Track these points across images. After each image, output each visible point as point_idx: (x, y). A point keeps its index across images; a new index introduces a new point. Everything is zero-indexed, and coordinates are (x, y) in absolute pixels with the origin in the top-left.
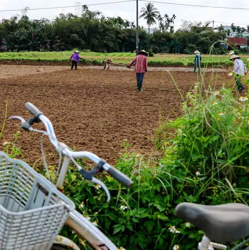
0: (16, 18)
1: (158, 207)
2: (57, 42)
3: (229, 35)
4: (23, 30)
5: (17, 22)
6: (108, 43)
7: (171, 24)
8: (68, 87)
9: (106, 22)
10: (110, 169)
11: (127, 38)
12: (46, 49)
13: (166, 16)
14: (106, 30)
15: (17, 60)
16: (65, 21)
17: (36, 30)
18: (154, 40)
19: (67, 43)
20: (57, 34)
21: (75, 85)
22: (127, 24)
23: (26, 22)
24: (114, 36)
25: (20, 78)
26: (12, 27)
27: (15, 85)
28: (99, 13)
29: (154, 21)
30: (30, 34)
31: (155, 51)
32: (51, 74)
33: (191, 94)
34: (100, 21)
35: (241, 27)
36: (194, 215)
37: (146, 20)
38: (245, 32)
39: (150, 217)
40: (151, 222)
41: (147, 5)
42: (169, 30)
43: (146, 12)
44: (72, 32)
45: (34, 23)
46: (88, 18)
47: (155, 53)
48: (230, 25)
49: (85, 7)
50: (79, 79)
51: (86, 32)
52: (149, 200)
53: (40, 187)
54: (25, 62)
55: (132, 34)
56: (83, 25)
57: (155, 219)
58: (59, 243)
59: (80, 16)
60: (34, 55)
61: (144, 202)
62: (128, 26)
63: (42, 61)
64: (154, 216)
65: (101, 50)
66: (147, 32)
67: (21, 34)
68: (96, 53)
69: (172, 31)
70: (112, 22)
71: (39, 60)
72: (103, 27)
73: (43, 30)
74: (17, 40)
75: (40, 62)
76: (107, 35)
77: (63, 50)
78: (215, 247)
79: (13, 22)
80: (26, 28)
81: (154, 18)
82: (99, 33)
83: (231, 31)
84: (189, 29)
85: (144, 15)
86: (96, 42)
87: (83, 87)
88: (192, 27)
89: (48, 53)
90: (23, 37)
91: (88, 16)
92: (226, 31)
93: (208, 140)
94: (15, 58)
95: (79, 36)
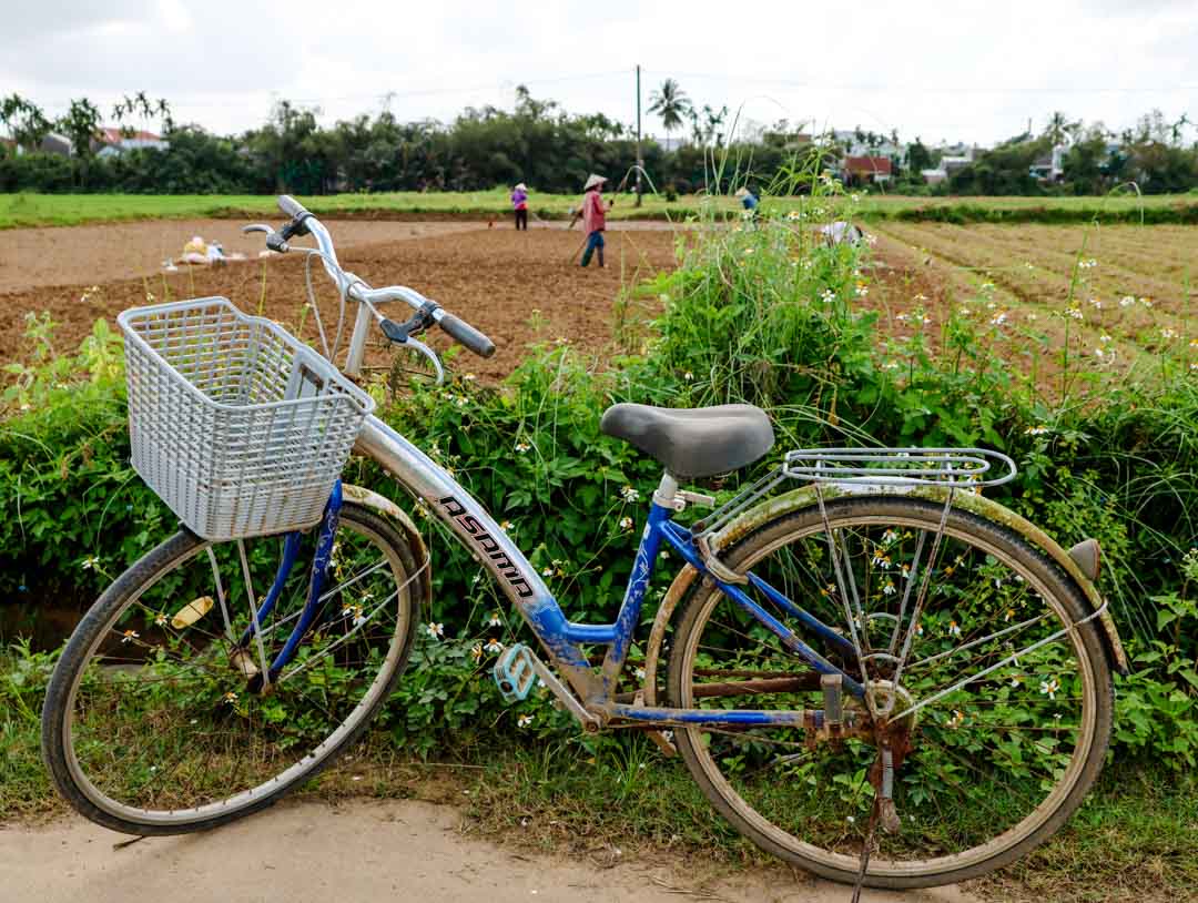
0: (366, 118)
1: (607, 454)
2: (460, 173)
3: (849, 151)
4: (383, 145)
5: (369, 127)
6: (575, 172)
7: (718, 128)
8: (478, 263)
9: (570, 126)
10: (445, 318)
11: (618, 161)
12: (435, 187)
13: (708, 109)
14: (570, 142)
15: (368, 209)
16: (476, 123)
17: (414, 146)
18: (679, 164)
19: (482, 173)
20: (459, 153)
21: (493, 261)
22: (618, 129)
23: (390, 127)
24: (589, 158)
25: (369, 247)
26: (358, 138)
27: (359, 261)
28: (553, 105)
29: (679, 121)
30: (399, 154)
31: (682, 190)
32: (441, 240)
33: (695, 220)
34: (557, 123)
35: (877, 132)
36: (639, 426)
37: (662, 119)
38: (886, 145)
39: (589, 476)
40: (592, 488)
41: (664, 83)
42: (712, 143)
43: (662, 102)
44: (493, 149)
45: (407, 130)
46: (528, 116)
47: (682, 193)
48: (854, 130)
49: (522, 90)
50: (505, 249)
51: (524, 147)
52: (587, 441)
53: (305, 371)
54: (385, 215)
55: (630, 151)
56: (518, 131)
57: (599, 482)
58: (360, 501)
59: (511, 111)
60: (407, 201)
61: (577, 445)
62: (621, 132)
63: (425, 212)
64: (597, 476)
65: (559, 188)
66: (664, 147)
67: (379, 155)
68: (549, 196)
69: (720, 145)
70: (585, 124)
71: (416, 211)
72: (564, 135)
73: (428, 144)
74: (372, 169)
75: (417, 214)
76: (571, 154)
77: (472, 189)
78: (690, 499)
79: (360, 128)
80: (390, 140)
81: (679, 114)
82: (555, 151)
83: (855, 141)
84: (759, 140)
85: (656, 107)
86: (549, 172)
87: (510, 264)
88: (765, 135)
89: (439, 195)
90: (383, 161)
91: (529, 112)
92: (843, 142)
93: (724, 316)
94: (364, 206)
95: (509, 158)
